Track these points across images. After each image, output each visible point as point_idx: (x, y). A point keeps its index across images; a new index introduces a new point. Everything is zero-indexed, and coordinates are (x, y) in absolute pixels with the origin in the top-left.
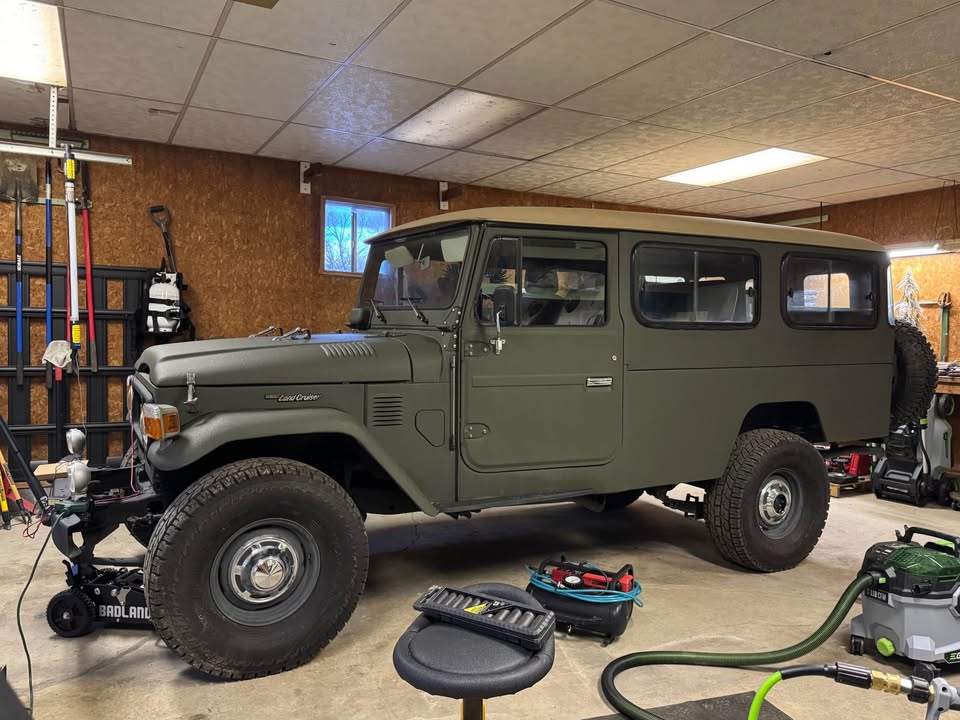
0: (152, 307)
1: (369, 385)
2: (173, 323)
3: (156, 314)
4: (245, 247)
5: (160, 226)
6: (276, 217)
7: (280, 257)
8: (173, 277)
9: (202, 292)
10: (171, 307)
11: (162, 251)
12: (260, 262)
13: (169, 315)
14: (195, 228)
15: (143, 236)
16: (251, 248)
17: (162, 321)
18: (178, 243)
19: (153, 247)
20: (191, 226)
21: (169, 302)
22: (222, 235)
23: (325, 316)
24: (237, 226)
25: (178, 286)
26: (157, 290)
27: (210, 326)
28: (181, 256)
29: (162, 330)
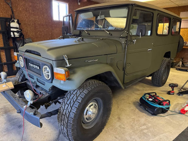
0: (12, 29)
1: (108, 55)
2: (19, 34)
3: (14, 32)
4: (33, 12)
5: (9, 5)
6: (40, 4)
7: (42, 16)
8: (16, 21)
9: (23, 25)
10: (18, 30)
11: (10, 13)
12: (37, 17)
13: (17, 32)
14: (19, 6)
15: (3, 7)
16: (35, 13)
17: (16, 33)
18: (14, 10)
19: (7, 11)
20: (18, 5)
21: (17, 28)
22: (26, 9)
23: (54, 32)
24: (30, 6)
25: (18, 23)
26: (13, 25)
27: (26, 35)
28: (16, 14)
29: (16, 36)
